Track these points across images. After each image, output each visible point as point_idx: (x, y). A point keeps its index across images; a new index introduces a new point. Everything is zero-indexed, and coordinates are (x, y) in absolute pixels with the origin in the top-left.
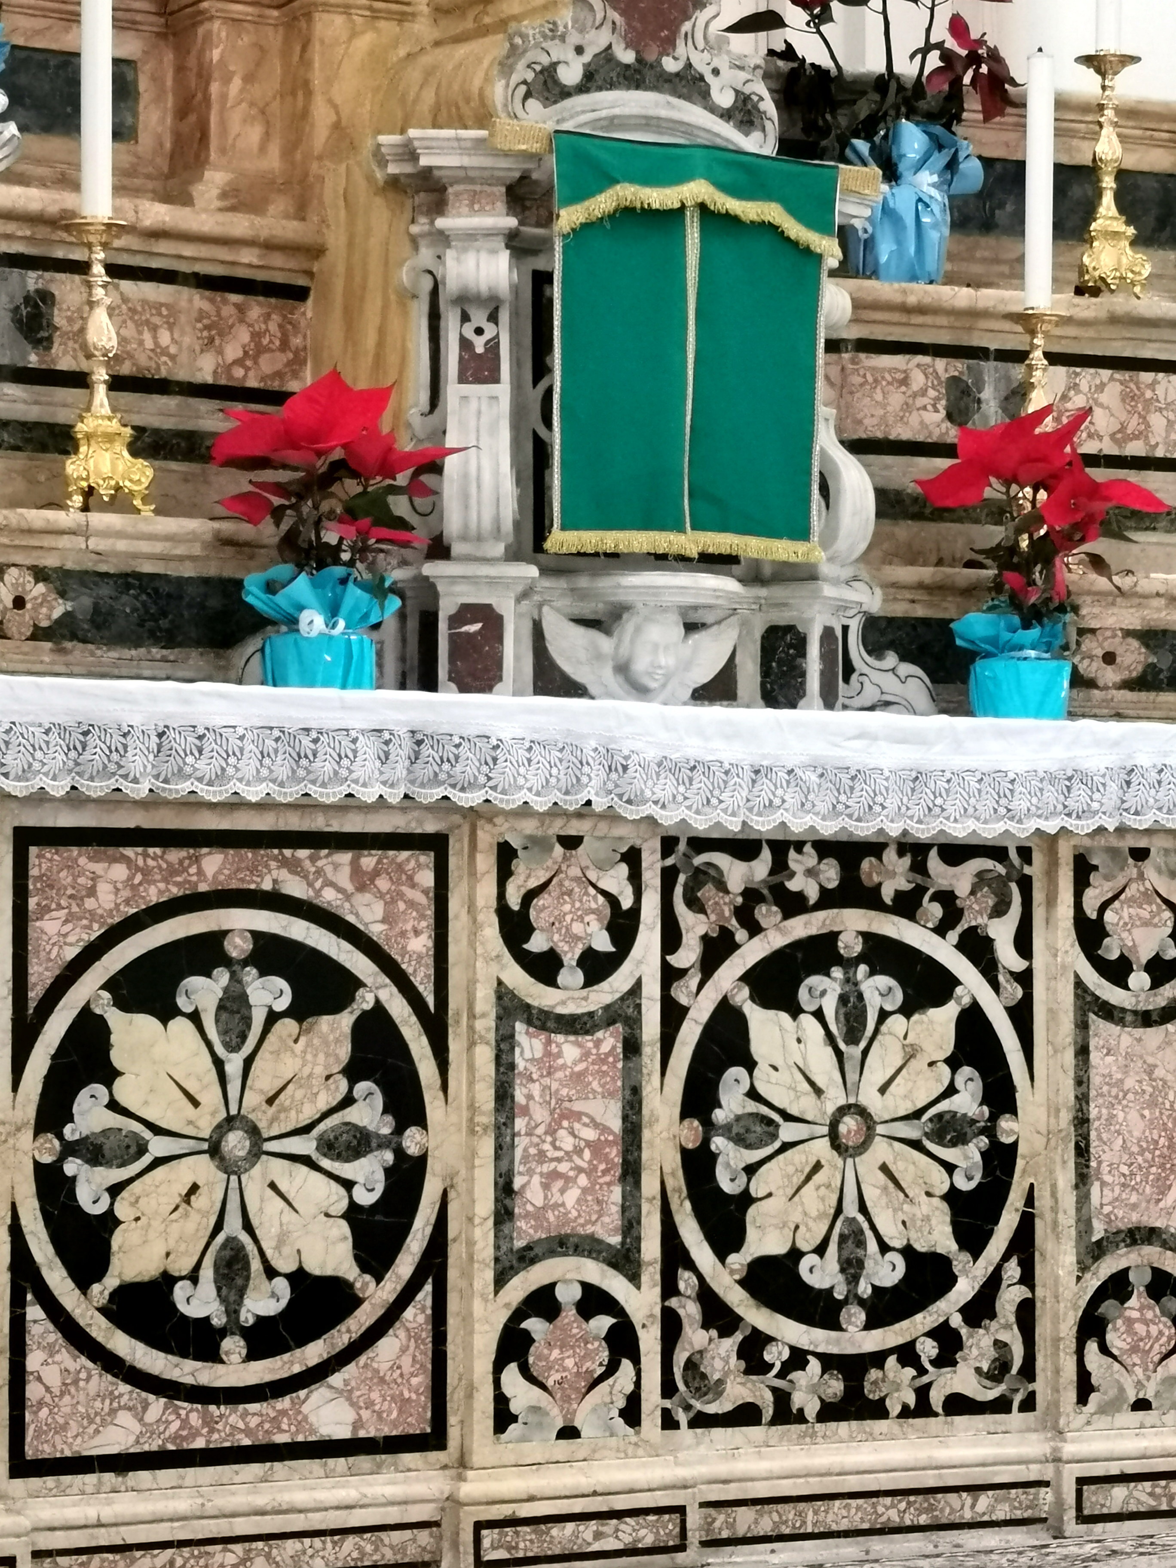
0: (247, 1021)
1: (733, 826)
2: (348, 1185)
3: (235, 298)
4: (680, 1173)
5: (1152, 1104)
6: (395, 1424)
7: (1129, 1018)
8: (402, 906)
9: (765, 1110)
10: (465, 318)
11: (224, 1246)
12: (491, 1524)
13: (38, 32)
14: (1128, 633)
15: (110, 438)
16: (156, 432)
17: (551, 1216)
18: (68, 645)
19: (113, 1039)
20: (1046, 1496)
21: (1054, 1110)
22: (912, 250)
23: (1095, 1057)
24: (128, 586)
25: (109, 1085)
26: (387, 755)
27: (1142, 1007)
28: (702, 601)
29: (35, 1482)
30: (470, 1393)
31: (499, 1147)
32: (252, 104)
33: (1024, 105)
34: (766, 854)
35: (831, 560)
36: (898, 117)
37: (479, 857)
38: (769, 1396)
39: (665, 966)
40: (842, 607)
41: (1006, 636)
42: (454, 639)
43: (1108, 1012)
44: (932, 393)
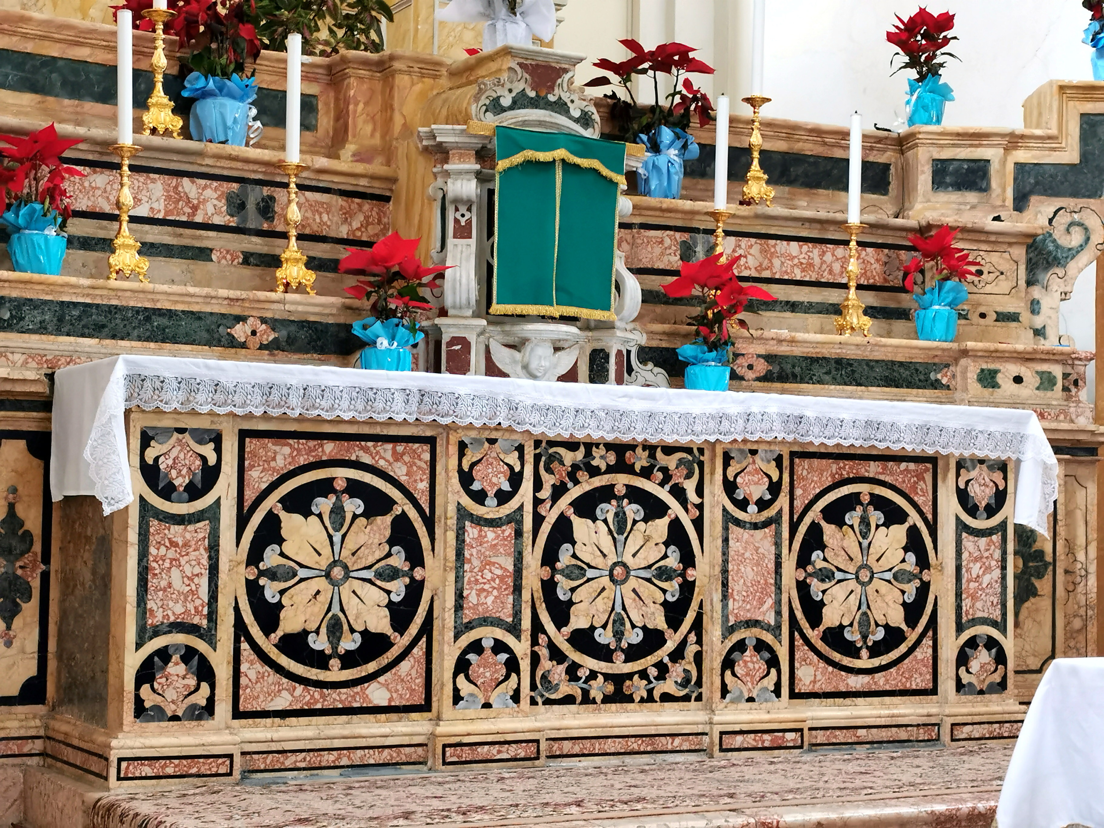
0: (344, 518)
1: (566, 435)
2: (388, 592)
3: (357, 200)
4: (540, 591)
5: (758, 564)
6: (408, 700)
7: (748, 526)
8: (415, 468)
9: (579, 563)
10: (457, 210)
11: (331, 618)
12: (450, 746)
13: (272, 82)
14: (759, 356)
15: (297, 261)
16: (320, 259)
17: (480, 609)
18: (276, 352)
19: (282, 525)
20: (706, 739)
21: (712, 566)
22: (666, 184)
23: (731, 542)
24: (303, 327)
25: (280, 545)
26: (408, 400)
27: (753, 521)
28: (561, 337)
29: (243, 721)
30: (442, 685)
31: (457, 577)
32: (368, 115)
33: (715, 120)
34: (582, 449)
35: (621, 320)
36: (660, 124)
37: (450, 447)
38: (579, 691)
39: (535, 498)
40: (627, 341)
41: (700, 355)
42: (448, 352)
43: (738, 523)
44: (674, 248)
